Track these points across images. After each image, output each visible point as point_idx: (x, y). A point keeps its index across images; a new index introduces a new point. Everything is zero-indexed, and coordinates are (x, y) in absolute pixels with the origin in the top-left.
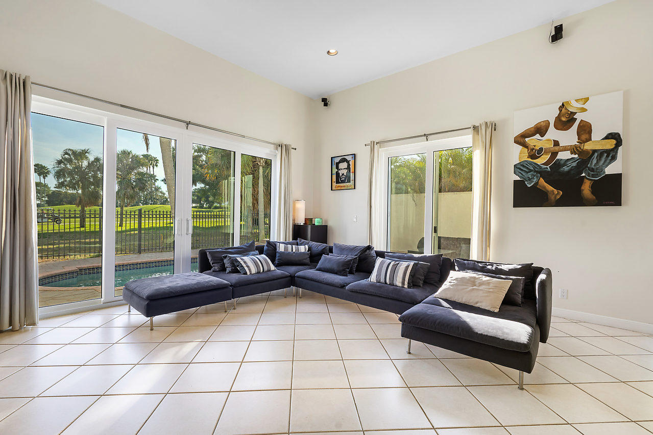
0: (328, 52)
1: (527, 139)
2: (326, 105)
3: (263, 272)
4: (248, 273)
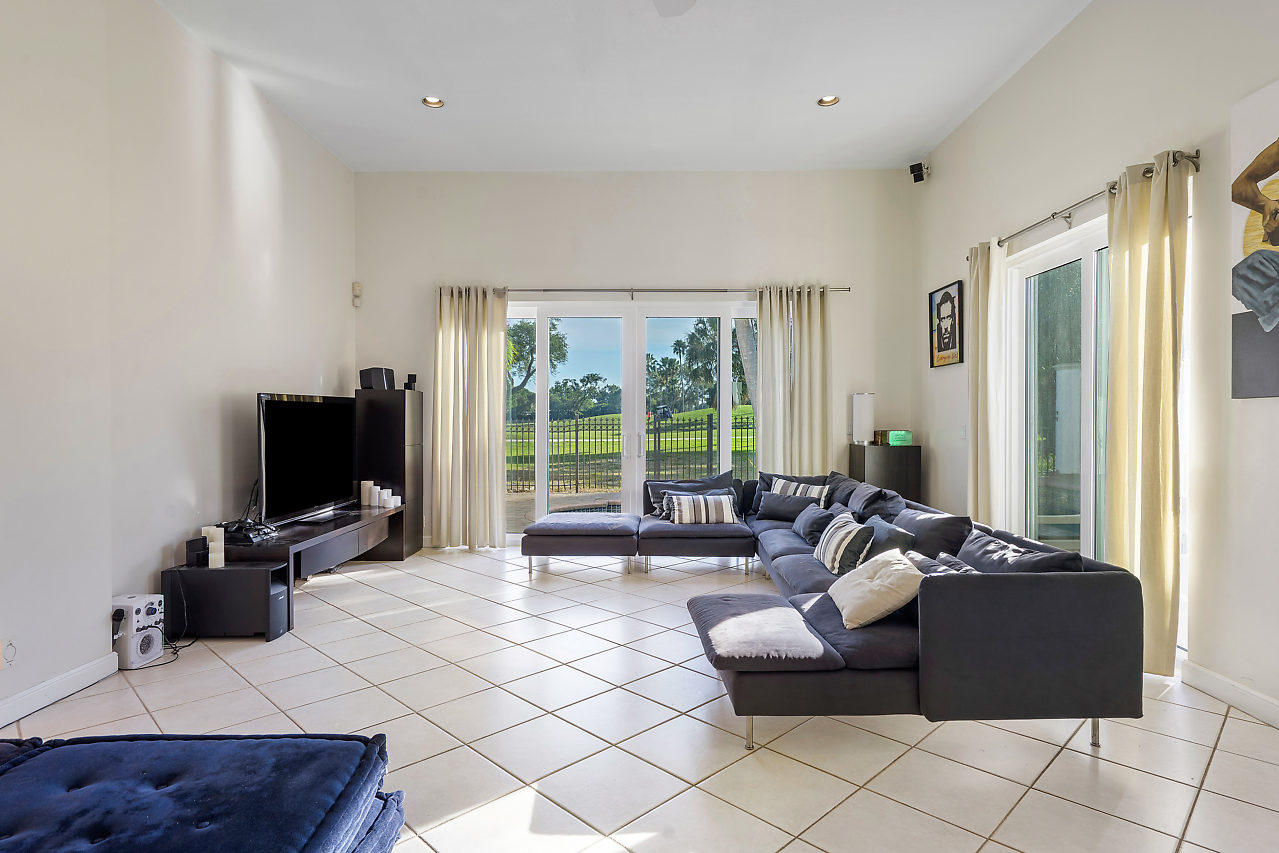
0: (821, 102)
1: (1261, 185)
2: (918, 177)
3: (707, 522)
4: (677, 522)
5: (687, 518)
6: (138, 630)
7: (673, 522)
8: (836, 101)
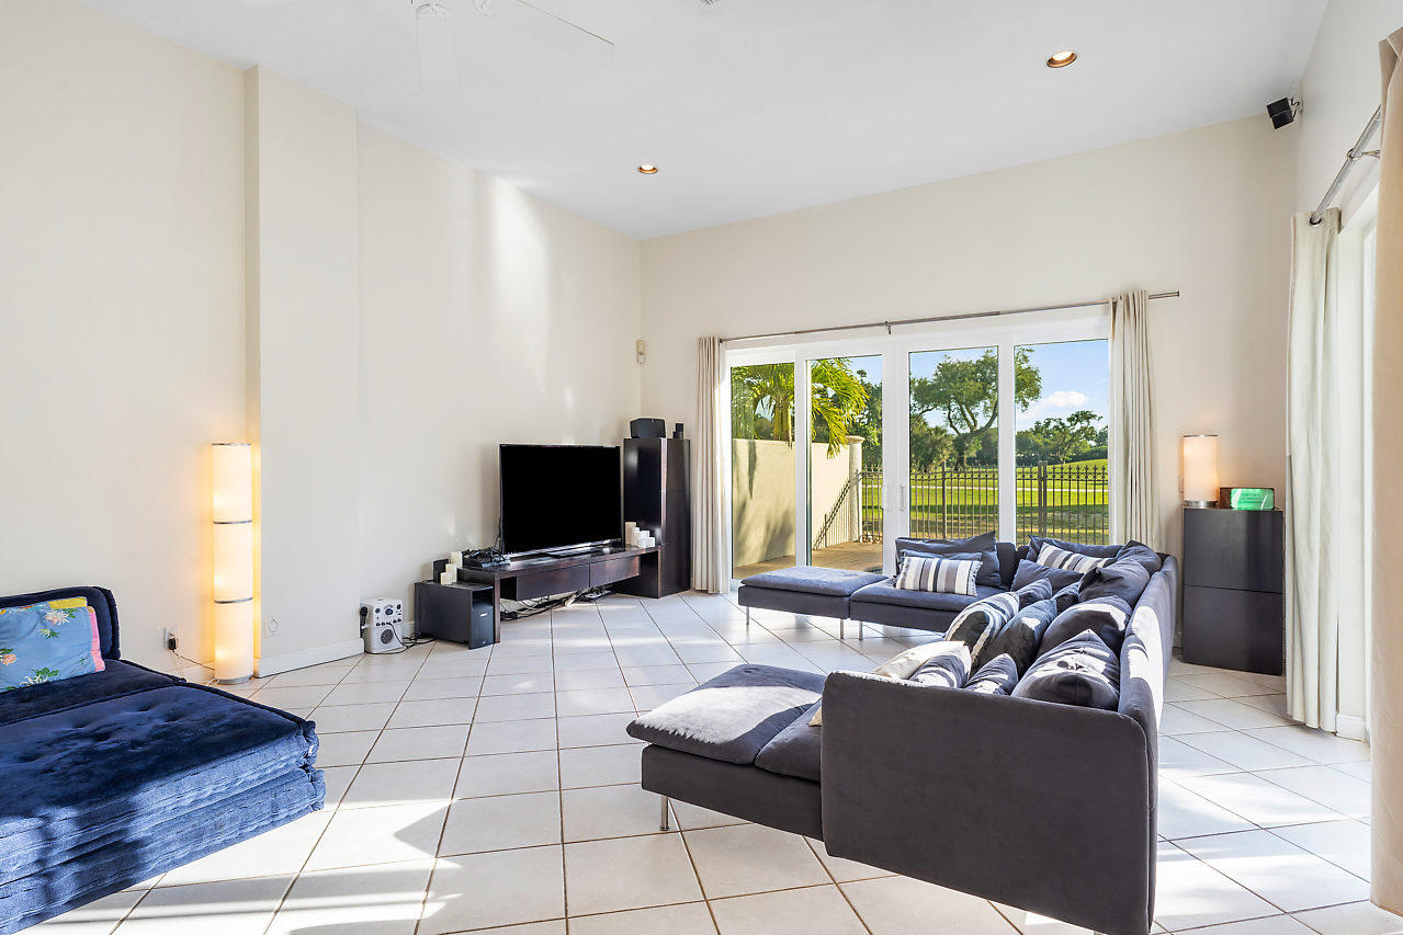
0: (1051, 62)
3: (935, 590)
4: (898, 587)
5: (910, 584)
6: (378, 625)
7: (895, 586)
8: (1072, 58)
